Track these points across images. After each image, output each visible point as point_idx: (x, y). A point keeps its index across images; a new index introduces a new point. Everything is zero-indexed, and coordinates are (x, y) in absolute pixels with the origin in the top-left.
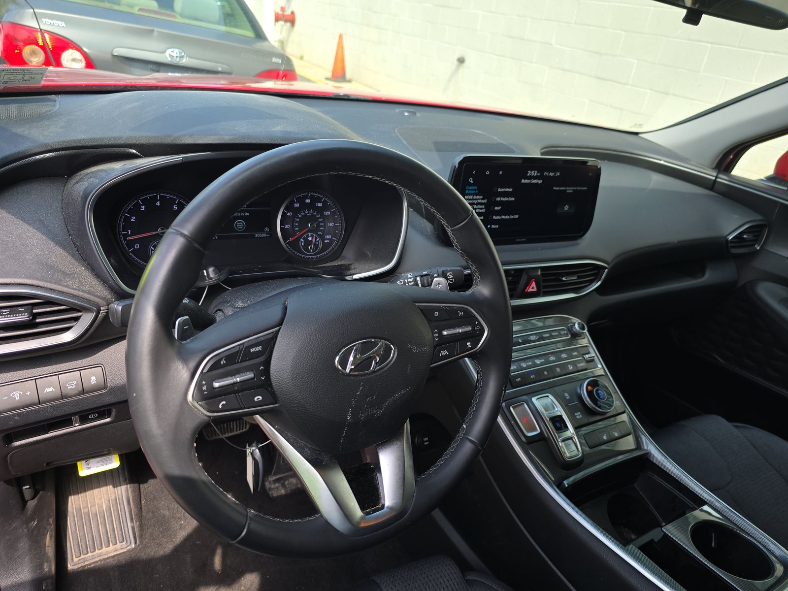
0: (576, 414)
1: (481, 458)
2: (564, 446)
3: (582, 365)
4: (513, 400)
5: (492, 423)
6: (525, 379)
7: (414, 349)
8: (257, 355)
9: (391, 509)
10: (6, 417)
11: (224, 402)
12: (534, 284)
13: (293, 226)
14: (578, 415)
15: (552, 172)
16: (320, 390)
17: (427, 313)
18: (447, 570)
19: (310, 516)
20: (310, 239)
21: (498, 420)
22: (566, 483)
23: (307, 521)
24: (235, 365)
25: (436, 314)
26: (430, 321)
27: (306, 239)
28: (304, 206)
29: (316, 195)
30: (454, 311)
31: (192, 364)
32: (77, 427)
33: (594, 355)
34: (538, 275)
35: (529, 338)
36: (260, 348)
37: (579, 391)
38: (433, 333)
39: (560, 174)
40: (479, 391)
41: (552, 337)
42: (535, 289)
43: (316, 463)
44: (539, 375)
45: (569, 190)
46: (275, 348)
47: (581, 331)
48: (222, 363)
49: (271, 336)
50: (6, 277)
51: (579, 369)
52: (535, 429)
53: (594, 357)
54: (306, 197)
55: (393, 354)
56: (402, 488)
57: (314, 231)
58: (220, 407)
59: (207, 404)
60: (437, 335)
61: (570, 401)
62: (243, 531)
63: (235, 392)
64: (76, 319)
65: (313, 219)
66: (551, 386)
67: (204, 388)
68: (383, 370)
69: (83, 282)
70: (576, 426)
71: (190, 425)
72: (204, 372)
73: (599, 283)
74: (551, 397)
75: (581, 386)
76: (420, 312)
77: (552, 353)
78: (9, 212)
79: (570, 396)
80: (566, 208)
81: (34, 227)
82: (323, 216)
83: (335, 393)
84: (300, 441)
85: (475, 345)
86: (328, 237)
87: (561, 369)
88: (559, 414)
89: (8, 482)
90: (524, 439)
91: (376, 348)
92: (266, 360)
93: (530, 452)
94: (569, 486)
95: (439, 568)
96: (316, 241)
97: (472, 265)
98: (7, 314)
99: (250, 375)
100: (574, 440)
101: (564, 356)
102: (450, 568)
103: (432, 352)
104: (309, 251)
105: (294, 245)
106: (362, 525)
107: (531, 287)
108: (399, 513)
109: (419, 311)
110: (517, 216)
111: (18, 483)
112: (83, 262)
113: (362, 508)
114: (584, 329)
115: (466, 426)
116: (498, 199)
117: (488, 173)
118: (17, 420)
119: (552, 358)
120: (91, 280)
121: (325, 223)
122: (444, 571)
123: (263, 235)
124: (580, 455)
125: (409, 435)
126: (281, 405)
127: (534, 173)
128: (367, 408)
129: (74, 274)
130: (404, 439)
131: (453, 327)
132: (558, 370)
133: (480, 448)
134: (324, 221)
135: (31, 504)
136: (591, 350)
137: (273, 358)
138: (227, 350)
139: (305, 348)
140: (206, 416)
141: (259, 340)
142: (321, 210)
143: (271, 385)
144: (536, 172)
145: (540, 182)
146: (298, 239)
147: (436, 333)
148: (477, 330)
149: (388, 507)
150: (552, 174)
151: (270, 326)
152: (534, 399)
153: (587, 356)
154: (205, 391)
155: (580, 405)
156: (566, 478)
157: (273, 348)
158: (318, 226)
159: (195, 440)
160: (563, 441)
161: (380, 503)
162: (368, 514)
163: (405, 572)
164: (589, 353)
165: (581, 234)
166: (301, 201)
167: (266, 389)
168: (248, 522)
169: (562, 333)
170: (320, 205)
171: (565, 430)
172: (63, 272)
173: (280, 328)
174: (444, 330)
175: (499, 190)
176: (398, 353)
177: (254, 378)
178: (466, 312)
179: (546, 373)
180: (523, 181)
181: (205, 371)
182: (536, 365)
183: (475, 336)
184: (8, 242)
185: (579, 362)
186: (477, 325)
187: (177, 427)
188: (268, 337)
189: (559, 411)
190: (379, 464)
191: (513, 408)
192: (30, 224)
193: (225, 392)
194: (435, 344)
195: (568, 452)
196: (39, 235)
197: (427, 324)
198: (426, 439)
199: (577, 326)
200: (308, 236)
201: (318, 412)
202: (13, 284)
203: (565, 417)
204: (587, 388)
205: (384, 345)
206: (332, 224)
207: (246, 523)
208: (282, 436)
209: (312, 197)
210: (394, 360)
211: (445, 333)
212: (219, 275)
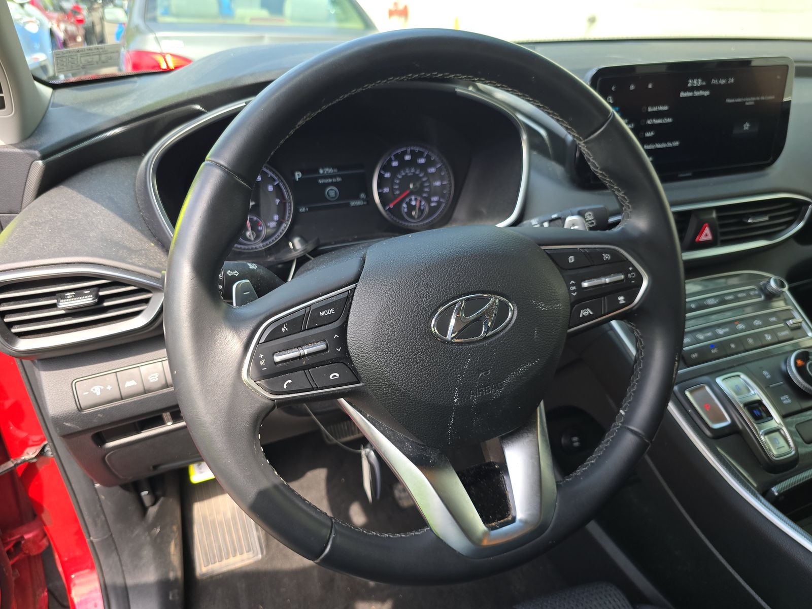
0: (782, 398)
1: (647, 458)
2: (768, 440)
3: (785, 333)
4: (689, 382)
5: (660, 412)
6: (704, 355)
7: (542, 307)
8: (329, 320)
9: (525, 522)
10: (89, 414)
11: (290, 381)
12: (707, 231)
13: (392, 190)
14: (786, 399)
15: (723, 78)
16: (413, 362)
17: (557, 259)
18: (612, 602)
19: (417, 530)
20: (413, 203)
21: (668, 408)
22: (775, 490)
23: (412, 536)
24: (301, 333)
25: (571, 259)
26: (564, 269)
27: (409, 204)
28: (403, 164)
29: (417, 149)
30: (598, 254)
31: (245, 334)
32: (170, 426)
33: (801, 320)
34: (713, 218)
35: (705, 303)
36: (332, 311)
37: (783, 367)
38: (568, 286)
39: (735, 81)
40: (640, 364)
41: (737, 299)
42: (710, 237)
43: (420, 462)
44: (724, 349)
45: (748, 102)
46: (351, 311)
47: (780, 289)
48: (283, 330)
49: (346, 295)
50: (66, 256)
51: (781, 339)
52: (724, 420)
53: (801, 323)
54: (405, 153)
55: (512, 314)
56: (539, 495)
57: (418, 192)
58: (285, 387)
59: (267, 383)
60: (574, 288)
61: (772, 380)
62: (325, 548)
63: (304, 368)
64: (146, 301)
65: (415, 178)
66: (741, 363)
67: (262, 363)
68: (498, 336)
69: (152, 259)
70: (784, 413)
71: (248, 410)
72: (260, 343)
73: (801, 225)
74: (743, 376)
75: (786, 361)
76: (548, 257)
77: (741, 321)
78: (79, 192)
79: (770, 374)
80: (747, 126)
81: (102, 205)
82: (427, 174)
83: (433, 366)
84: (398, 434)
85: (630, 298)
86: (435, 199)
87: (755, 340)
88: (757, 398)
89: (125, 487)
90: (708, 433)
91: (487, 306)
92: (340, 327)
93: (719, 449)
94: (780, 494)
95: (601, 598)
96: (420, 205)
97: (618, 190)
98: (73, 298)
99: (321, 346)
100: (782, 432)
101: (757, 322)
102: (616, 600)
103: (569, 310)
104: (412, 217)
105: (396, 211)
106: (486, 543)
107: (704, 234)
108: (538, 529)
109: (546, 256)
110: (676, 144)
111: (134, 487)
112: (153, 239)
113: (486, 521)
114: (783, 286)
115: (625, 412)
116: (649, 122)
117: (632, 87)
118: (101, 418)
119: (740, 326)
120: (160, 256)
121: (430, 182)
122: (608, 603)
123: (359, 203)
124: (793, 453)
125: (545, 425)
126: (365, 385)
127: (697, 82)
128: (480, 387)
129: (141, 250)
130: (537, 431)
131: (597, 276)
132: (750, 341)
133: (647, 441)
134: (428, 180)
135: (152, 511)
136: (796, 314)
137: (349, 322)
138: (290, 314)
139: (389, 307)
140: (268, 399)
141: (330, 301)
142: (423, 167)
143: (349, 359)
144: (700, 81)
145: (707, 93)
146: (399, 205)
147: (573, 285)
148: (632, 279)
149: (521, 521)
150: (722, 82)
151: (343, 283)
152: (719, 380)
153: (791, 322)
154: (263, 366)
155: (786, 387)
156: (775, 483)
157: (349, 311)
158: (422, 186)
159: (258, 430)
160: (767, 433)
161: (509, 515)
162: (493, 528)
163: (556, 602)
164: (793, 318)
165: (769, 161)
166: (400, 157)
167: (344, 364)
168: (333, 536)
169: (752, 293)
170: (422, 161)
171: (767, 420)
172: (129, 249)
173: (356, 285)
174: (584, 280)
175: (650, 109)
176: (518, 313)
177: (327, 349)
178: (614, 253)
179: (733, 346)
180: (682, 94)
181: (262, 340)
182: (719, 336)
183: (631, 288)
184: (73, 220)
185: (781, 329)
186: (630, 272)
187: (231, 411)
188: (342, 296)
189: (756, 393)
190: (506, 463)
191: (691, 392)
192: (98, 202)
193: (289, 368)
194: (572, 301)
195: (775, 449)
196: (106, 212)
197: (559, 274)
198: (575, 439)
199: (772, 283)
200: (411, 200)
201: (412, 392)
202: (74, 263)
203: (766, 402)
204: (796, 363)
205: (497, 301)
206: (438, 183)
207: (330, 537)
208: (376, 427)
209: (412, 153)
210: (513, 322)
211: (585, 284)
212: (306, 246)
